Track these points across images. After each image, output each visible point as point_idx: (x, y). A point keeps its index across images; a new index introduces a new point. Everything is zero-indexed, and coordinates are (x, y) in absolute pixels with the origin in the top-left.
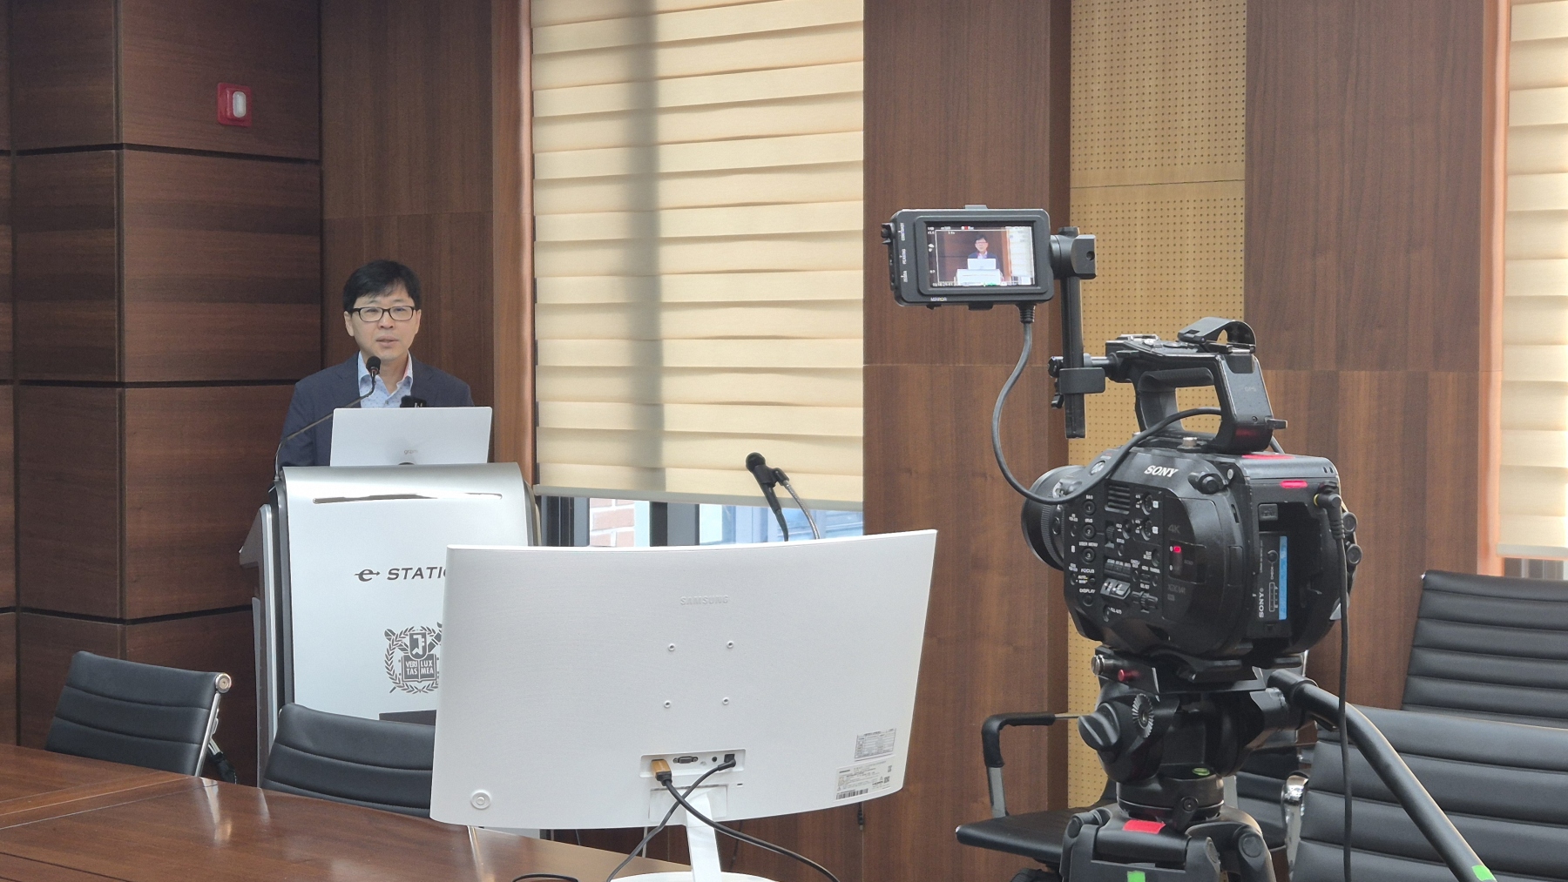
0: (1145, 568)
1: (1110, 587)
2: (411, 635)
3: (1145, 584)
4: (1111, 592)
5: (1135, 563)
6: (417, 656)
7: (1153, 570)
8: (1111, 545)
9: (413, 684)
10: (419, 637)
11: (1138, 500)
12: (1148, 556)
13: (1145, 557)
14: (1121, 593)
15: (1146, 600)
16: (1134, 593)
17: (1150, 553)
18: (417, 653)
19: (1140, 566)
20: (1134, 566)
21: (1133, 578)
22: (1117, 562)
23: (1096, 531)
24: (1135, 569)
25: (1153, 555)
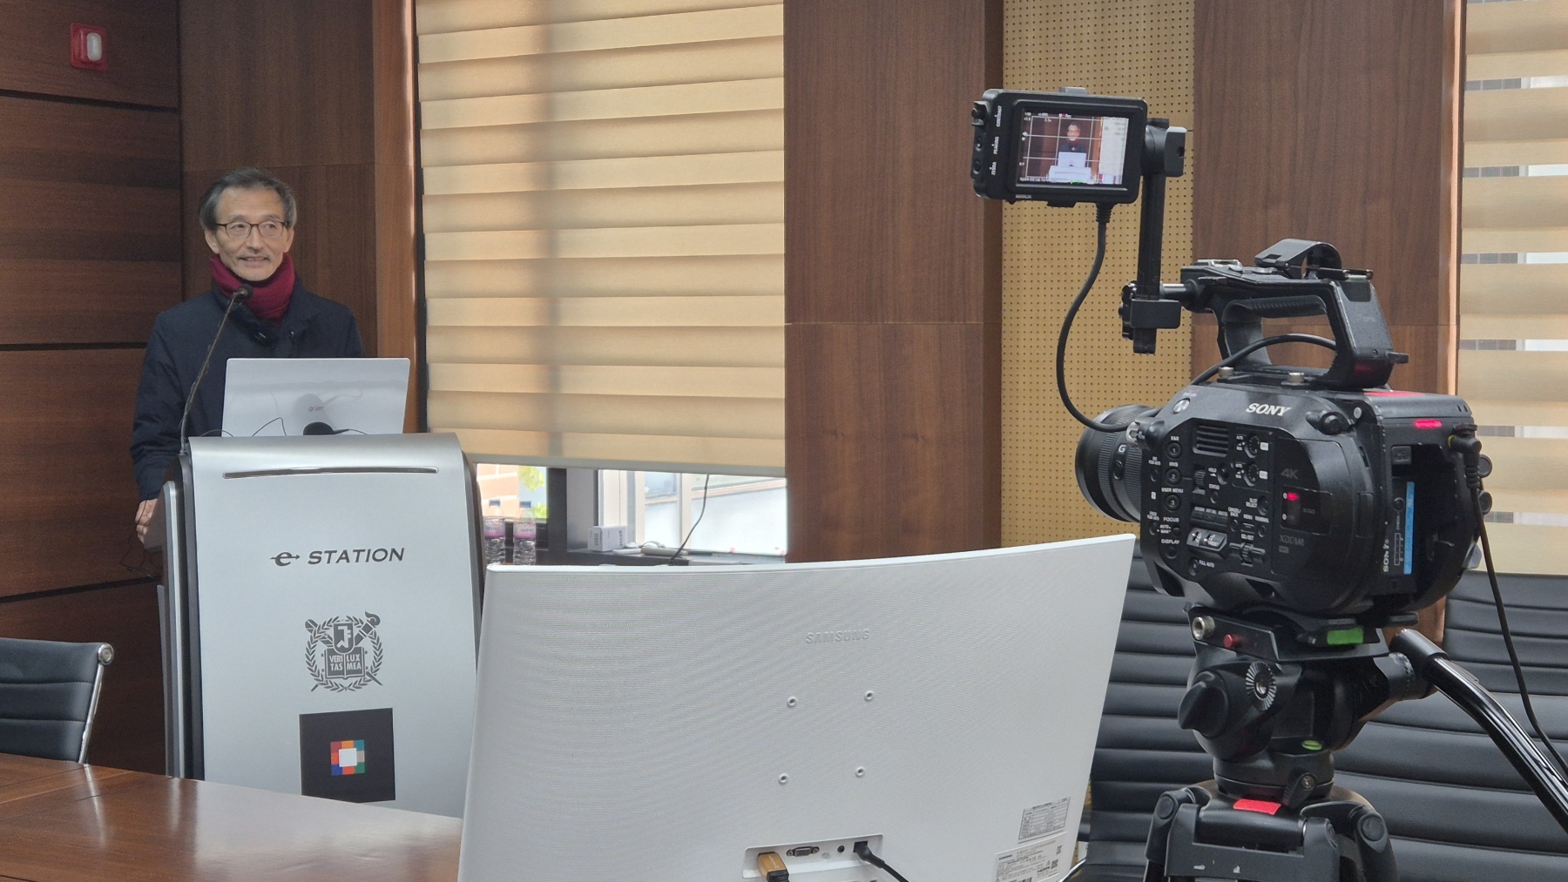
0: (1246, 516)
1: (1199, 537)
2: (336, 626)
3: (1247, 534)
4: (1201, 543)
5: (1234, 512)
6: (343, 649)
7: (1257, 518)
8: (1202, 492)
9: (339, 681)
10: (345, 628)
11: (1240, 441)
12: (1252, 503)
13: (1248, 504)
14: (1215, 544)
15: (1250, 553)
16: (1232, 544)
17: (1256, 500)
18: (342, 646)
19: (1241, 515)
20: (1232, 514)
21: (1232, 529)
22: (1208, 510)
23: (1181, 476)
24: (1234, 518)
25: (1258, 503)
